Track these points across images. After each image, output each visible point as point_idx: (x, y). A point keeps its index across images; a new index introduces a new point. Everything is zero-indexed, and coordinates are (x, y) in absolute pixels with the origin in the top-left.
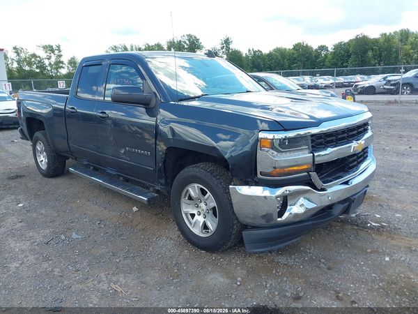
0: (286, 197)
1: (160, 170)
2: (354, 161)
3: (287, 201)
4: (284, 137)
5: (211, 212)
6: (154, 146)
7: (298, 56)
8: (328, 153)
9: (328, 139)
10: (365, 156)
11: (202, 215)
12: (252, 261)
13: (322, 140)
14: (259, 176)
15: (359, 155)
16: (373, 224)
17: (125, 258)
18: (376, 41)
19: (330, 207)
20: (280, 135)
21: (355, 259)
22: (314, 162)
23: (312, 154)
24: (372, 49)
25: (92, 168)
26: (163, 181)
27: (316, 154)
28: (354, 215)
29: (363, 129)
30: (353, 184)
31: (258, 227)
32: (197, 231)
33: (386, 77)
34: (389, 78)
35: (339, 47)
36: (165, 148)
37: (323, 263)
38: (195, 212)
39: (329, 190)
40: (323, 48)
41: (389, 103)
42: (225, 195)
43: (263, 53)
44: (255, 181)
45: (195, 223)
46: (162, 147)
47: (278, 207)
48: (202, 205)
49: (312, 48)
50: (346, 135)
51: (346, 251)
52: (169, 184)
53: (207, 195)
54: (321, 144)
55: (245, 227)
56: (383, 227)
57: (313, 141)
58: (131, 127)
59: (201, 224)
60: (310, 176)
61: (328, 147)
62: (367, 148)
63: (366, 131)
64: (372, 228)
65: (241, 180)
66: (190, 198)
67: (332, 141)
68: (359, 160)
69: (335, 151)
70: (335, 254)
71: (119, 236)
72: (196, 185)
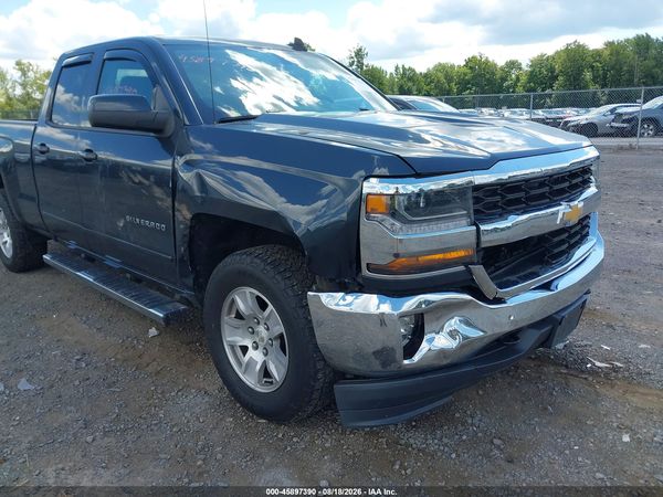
0: (422, 314)
1: (182, 260)
2: (562, 242)
3: (423, 324)
4: (416, 190)
5: (277, 343)
6: (171, 212)
7: (474, 77)
8: (510, 226)
9: (511, 196)
10: (584, 233)
11: (261, 348)
12: (354, 443)
13: (498, 198)
14: (365, 272)
15: (573, 231)
16: (598, 364)
17: (106, 434)
18: (597, 54)
19: (513, 336)
20: (410, 187)
21: (562, 438)
22: (478, 243)
23: (475, 228)
24: (592, 67)
25: (83, 255)
26: (190, 281)
27: (482, 227)
28: (560, 346)
29: (580, 179)
30: (561, 287)
31: (364, 378)
32: (250, 380)
33: (615, 109)
34: (619, 111)
35: (539, 63)
36: (189, 216)
37: (498, 447)
38: (248, 343)
39: (512, 302)
40: (513, 65)
41: (621, 149)
42: (300, 312)
43: (418, 71)
44: (359, 284)
45: (248, 364)
46: (185, 214)
47: (404, 336)
48: (261, 329)
49: (496, 65)
50: (546, 189)
51: (544, 421)
52: (199, 287)
53: (268, 310)
54: (495, 205)
55: (341, 375)
56: (615, 370)
57: (477, 200)
58: (132, 176)
59: (258, 367)
60: (469, 272)
61: (511, 213)
62: (587, 217)
63: (586, 183)
64: (595, 372)
65: (331, 280)
66: (239, 316)
67: (517, 201)
68: (573, 241)
69: (522, 222)
70: (523, 427)
71: (110, 386)
72: (248, 290)
